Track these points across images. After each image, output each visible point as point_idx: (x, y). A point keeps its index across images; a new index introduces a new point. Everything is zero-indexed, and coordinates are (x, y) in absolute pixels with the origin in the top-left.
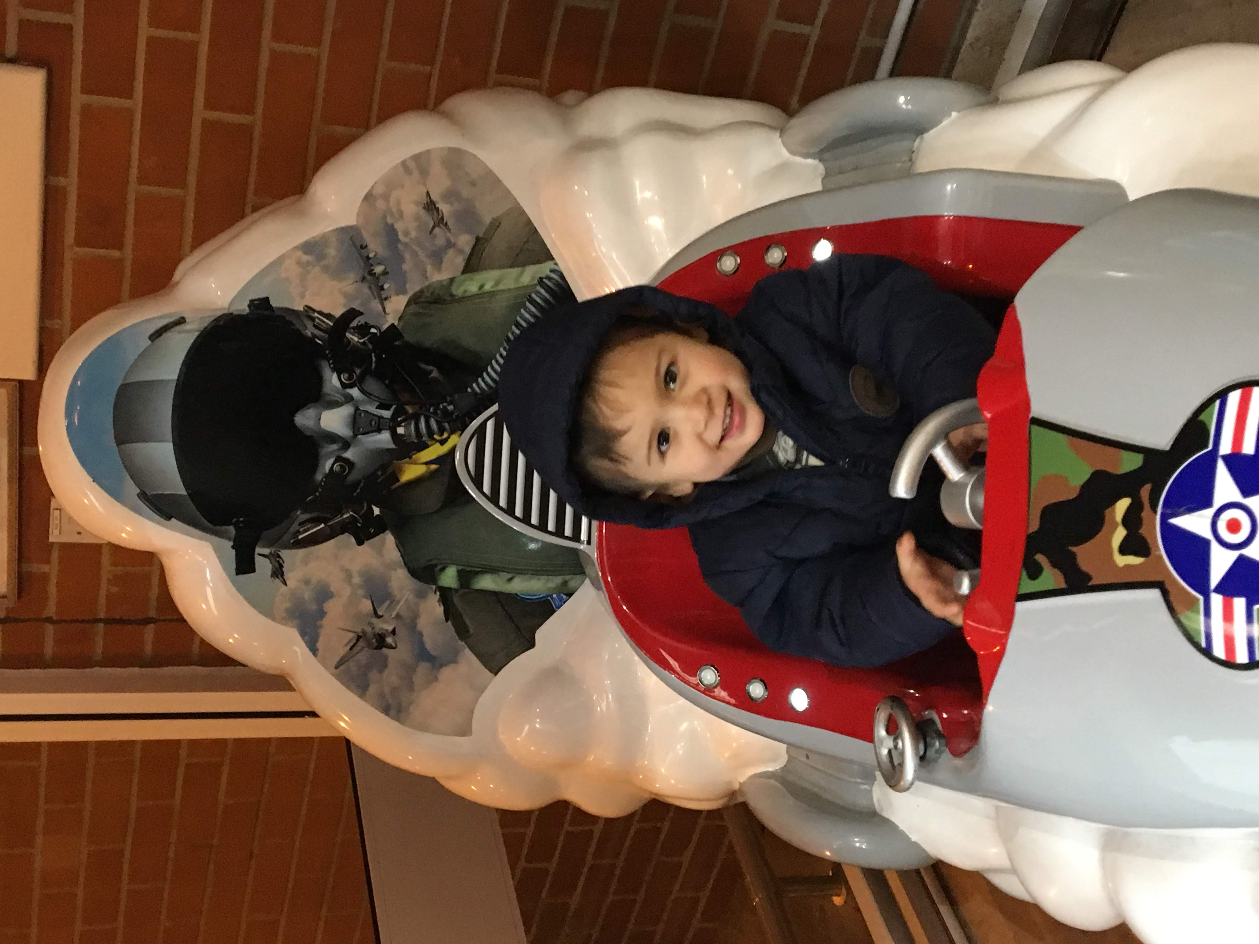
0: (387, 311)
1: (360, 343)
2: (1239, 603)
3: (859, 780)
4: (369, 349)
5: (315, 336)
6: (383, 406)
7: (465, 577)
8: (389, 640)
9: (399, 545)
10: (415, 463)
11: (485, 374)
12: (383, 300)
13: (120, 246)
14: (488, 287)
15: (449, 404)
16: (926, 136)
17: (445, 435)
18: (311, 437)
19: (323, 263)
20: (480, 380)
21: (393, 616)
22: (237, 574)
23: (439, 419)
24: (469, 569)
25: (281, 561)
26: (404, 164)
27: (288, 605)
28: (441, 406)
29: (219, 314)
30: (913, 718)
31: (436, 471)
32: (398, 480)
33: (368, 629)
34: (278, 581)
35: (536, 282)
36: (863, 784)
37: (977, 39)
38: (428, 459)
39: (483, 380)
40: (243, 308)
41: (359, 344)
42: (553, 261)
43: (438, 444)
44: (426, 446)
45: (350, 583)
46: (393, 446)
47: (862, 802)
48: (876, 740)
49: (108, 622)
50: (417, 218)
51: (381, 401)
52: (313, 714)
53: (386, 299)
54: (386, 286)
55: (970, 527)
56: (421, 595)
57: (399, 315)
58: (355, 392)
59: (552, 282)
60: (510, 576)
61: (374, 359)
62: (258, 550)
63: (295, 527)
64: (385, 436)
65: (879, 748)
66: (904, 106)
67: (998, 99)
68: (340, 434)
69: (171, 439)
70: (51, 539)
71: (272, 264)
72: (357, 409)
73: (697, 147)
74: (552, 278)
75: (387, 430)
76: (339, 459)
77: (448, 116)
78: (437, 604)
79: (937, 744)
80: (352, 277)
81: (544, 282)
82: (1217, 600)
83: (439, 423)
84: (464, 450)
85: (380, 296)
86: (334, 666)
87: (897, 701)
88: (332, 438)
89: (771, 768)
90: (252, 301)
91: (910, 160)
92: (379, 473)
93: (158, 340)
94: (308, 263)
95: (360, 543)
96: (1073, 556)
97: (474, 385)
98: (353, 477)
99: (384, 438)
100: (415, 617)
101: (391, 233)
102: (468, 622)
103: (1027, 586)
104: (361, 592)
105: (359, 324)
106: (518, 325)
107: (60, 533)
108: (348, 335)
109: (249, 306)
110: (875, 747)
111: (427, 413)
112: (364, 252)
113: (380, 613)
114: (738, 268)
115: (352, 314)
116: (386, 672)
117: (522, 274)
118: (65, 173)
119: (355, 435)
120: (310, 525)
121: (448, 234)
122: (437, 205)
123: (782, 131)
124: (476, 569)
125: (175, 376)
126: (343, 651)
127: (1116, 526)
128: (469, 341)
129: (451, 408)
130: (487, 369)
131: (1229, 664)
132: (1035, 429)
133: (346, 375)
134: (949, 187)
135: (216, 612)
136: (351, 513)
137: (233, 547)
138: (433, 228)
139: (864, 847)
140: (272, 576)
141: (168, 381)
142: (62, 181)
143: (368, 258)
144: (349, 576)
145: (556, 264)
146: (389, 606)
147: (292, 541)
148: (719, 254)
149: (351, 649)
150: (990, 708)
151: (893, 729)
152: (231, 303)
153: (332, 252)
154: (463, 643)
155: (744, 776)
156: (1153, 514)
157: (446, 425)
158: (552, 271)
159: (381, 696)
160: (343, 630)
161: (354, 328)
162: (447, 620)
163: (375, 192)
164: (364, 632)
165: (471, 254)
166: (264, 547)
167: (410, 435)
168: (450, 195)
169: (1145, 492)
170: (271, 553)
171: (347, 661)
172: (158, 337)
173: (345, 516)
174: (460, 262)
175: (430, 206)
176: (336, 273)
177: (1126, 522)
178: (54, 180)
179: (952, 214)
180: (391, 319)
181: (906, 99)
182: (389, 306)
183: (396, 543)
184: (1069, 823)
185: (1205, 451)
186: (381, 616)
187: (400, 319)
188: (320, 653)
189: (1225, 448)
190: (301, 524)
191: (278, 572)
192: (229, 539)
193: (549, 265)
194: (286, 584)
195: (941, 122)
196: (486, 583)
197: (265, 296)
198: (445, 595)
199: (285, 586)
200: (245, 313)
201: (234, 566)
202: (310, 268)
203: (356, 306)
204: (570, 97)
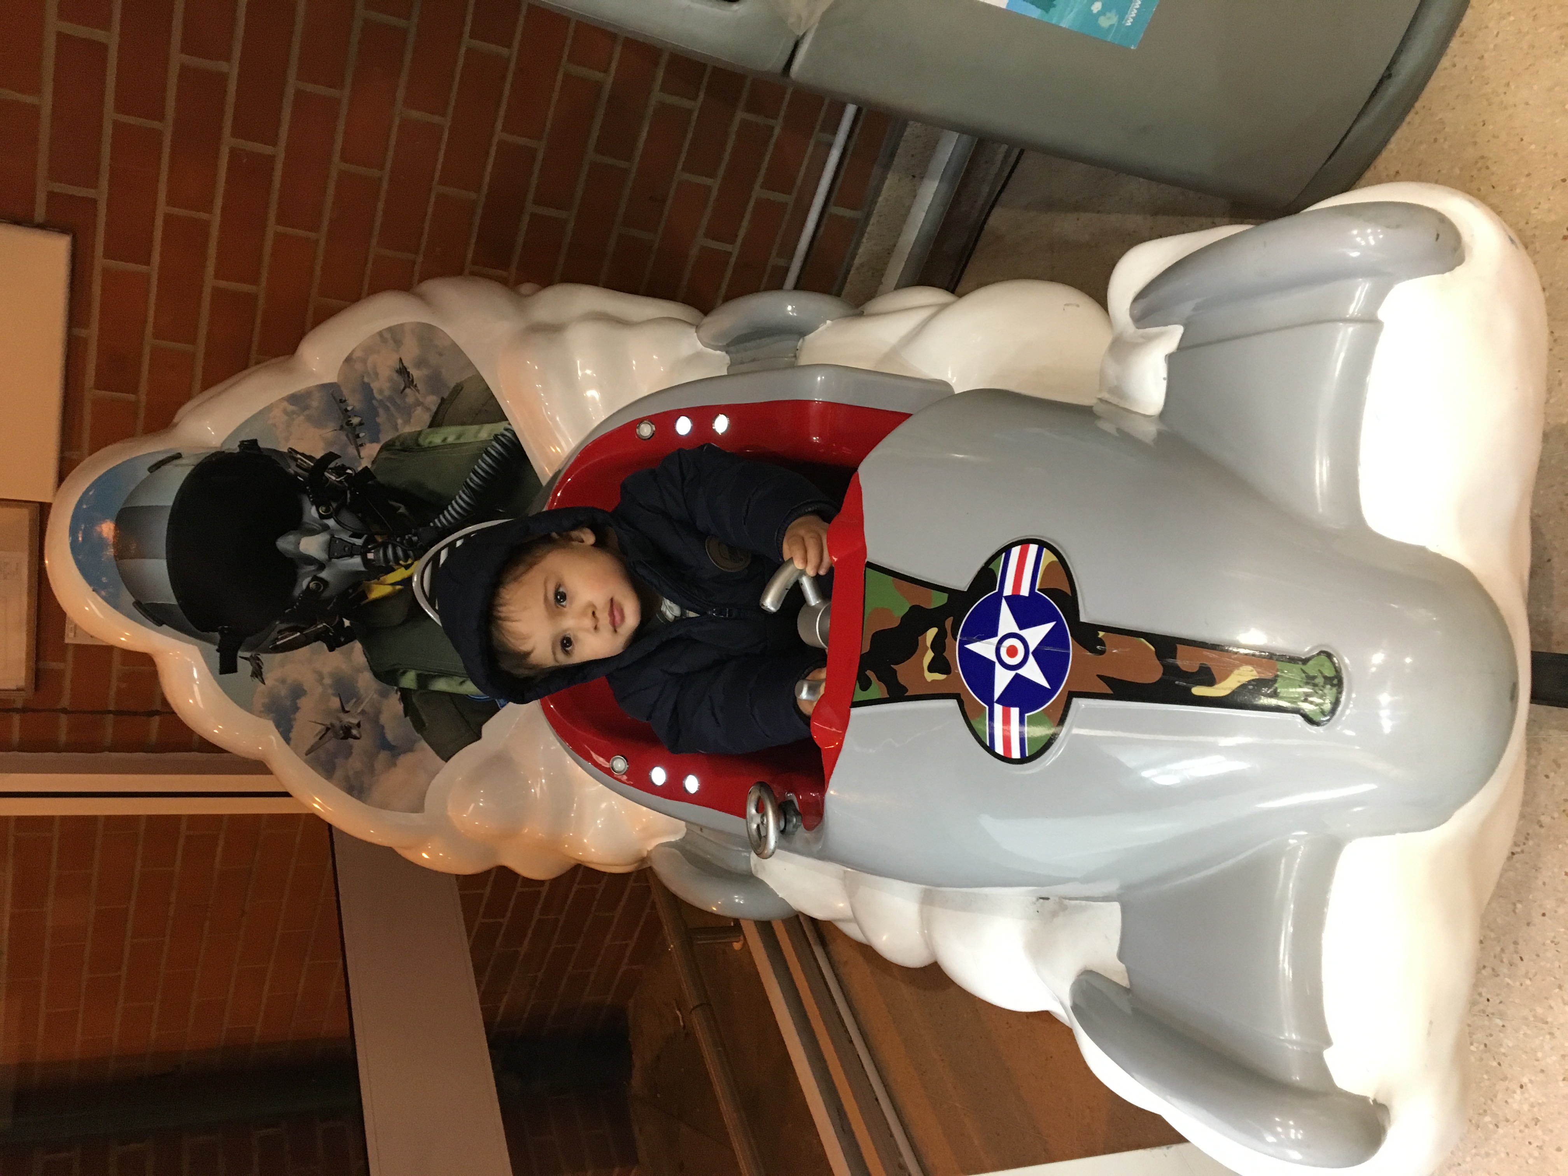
0: (362, 454)
1: (337, 481)
2: (1015, 712)
3: (740, 849)
4: (345, 486)
5: (297, 474)
6: (355, 535)
7: (423, 680)
8: (354, 732)
9: (367, 653)
10: (382, 584)
11: (446, 512)
12: (359, 447)
13: (134, 390)
14: (451, 439)
15: (414, 535)
16: (807, 337)
17: (409, 562)
18: (291, 559)
19: (307, 412)
20: (441, 517)
21: (359, 711)
22: (221, 673)
23: (404, 548)
24: (427, 673)
25: (261, 664)
26: (380, 334)
27: (266, 700)
28: (407, 537)
29: (213, 451)
30: (775, 798)
31: (400, 591)
32: (367, 598)
33: (337, 723)
34: (257, 681)
35: (492, 438)
36: (744, 852)
37: (862, 265)
38: (393, 582)
39: (444, 517)
40: (234, 447)
41: (335, 482)
42: (507, 422)
43: (403, 569)
44: (393, 570)
45: (322, 684)
46: (363, 569)
47: (741, 866)
48: (748, 817)
49: (118, 713)
50: (390, 380)
51: (356, 531)
52: (286, 794)
53: (361, 445)
54: (362, 435)
55: (817, 646)
56: (384, 695)
57: (373, 459)
58: (331, 522)
59: (505, 439)
60: (461, 680)
61: (349, 496)
62: (240, 653)
63: (274, 635)
64: (357, 560)
65: (750, 823)
66: (791, 313)
67: (863, 312)
68: (316, 557)
69: (164, 555)
70: (67, 641)
71: (261, 412)
72: (332, 536)
73: (627, 335)
74: (506, 436)
75: (358, 555)
76: (315, 578)
77: (421, 297)
78: (398, 702)
79: (795, 820)
80: (332, 425)
81: (499, 439)
82: (998, 709)
83: (404, 551)
84: (420, 574)
85: (356, 443)
86: (305, 752)
87: (762, 785)
88: (309, 560)
89: (673, 839)
90: (242, 442)
91: (795, 356)
92: (350, 591)
93: (157, 472)
94: (293, 412)
95: (331, 649)
96: (895, 672)
97: (436, 521)
98: (327, 594)
99: (355, 562)
100: (378, 712)
101: (366, 390)
102: (424, 717)
103: (860, 695)
104: (330, 691)
105: (338, 465)
106: (475, 473)
107: (75, 636)
108: (326, 474)
109: (239, 446)
110: (747, 822)
111: (395, 543)
112: (343, 405)
113: (347, 709)
114: (653, 434)
115: (330, 457)
116: (350, 760)
117: (479, 431)
118: (86, 325)
119: (330, 558)
120: (288, 633)
121: (417, 394)
122: (408, 370)
123: (698, 327)
124: (432, 673)
125: (171, 503)
126: (313, 740)
127: (927, 649)
128: (433, 484)
129: (415, 538)
130: (448, 508)
131: (1006, 759)
132: (869, 570)
133: (324, 508)
134: (819, 379)
135: (201, 706)
136: (324, 624)
137: (218, 651)
138: (404, 389)
139: (742, 902)
140: (252, 676)
141: (163, 507)
142: (82, 332)
143: (346, 410)
144: (321, 677)
145: (510, 424)
146: (356, 702)
147: (270, 647)
148: (640, 421)
149: (320, 739)
150: (831, 792)
151: (760, 809)
152: (222, 444)
153: (315, 404)
154: (419, 735)
155: (651, 845)
156: (954, 641)
157: (411, 553)
158: (506, 430)
159: (347, 778)
160: (316, 723)
161: (331, 469)
162: (406, 716)
163: (354, 357)
164: (332, 724)
165: (436, 413)
166: (247, 650)
167: (379, 560)
168: (420, 363)
169: (949, 623)
170: (251, 656)
171: (316, 749)
172: (157, 469)
173: (319, 627)
174: (427, 418)
175: (403, 371)
176: (317, 422)
177: (933, 646)
178: (77, 331)
179: (821, 400)
180: (365, 463)
181: (792, 307)
182: (364, 452)
183: (363, 651)
184: (897, 884)
185: (994, 592)
186: (347, 712)
187: (373, 462)
188: (292, 742)
189: (1008, 591)
190: (280, 632)
191: (258, 673)
192: (214, 643)
193: (504, 424)
194: (264, 684)
195: (817, 328)
196: (441, 685)
197: (254, 438)
198: (405, 695)
199: (262, 685)
200: (236, 452)
201: (218, 666)
202: (295, 416)
203: (334, 450)
204: (526, 288)
